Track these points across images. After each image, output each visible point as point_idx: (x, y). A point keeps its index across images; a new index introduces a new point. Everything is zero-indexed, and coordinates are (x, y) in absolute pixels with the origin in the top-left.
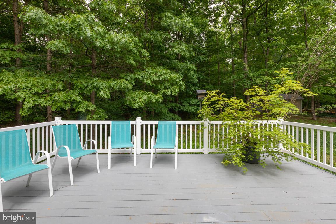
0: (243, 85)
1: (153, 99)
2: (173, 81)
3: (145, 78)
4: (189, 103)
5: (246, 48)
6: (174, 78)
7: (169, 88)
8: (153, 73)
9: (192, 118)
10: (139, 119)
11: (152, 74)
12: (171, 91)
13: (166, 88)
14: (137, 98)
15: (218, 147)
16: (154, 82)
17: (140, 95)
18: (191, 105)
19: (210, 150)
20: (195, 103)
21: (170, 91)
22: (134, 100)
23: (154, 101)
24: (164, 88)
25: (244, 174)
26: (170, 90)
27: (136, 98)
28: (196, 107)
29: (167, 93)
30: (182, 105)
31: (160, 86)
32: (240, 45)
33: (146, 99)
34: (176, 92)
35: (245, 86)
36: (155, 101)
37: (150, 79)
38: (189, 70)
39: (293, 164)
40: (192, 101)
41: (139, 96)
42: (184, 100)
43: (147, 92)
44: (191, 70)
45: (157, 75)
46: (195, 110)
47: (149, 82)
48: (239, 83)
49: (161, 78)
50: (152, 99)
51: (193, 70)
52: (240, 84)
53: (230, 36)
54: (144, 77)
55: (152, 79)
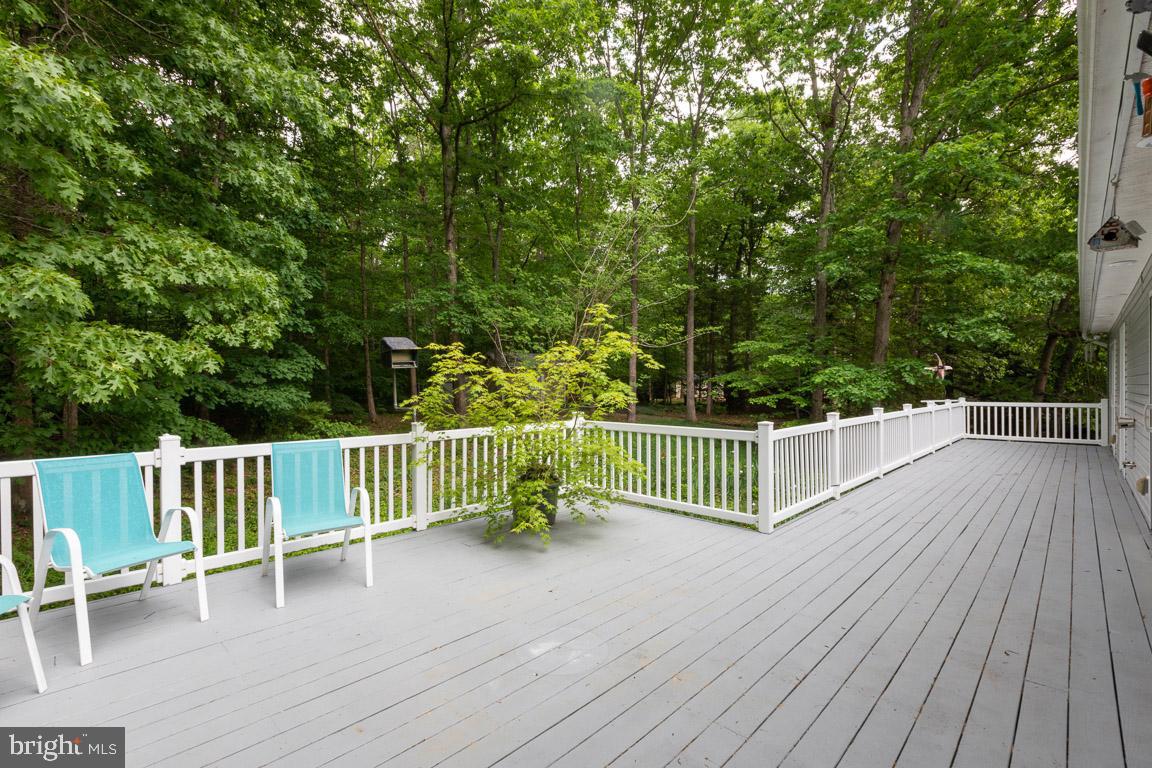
0: (450, 322)
1: (172, 363)
2: (250, 293)
3: (126, 271)
4: (267, 376)
5: (451, 214)
6: (256, 285)
7: (234, 319)
8: (162, 253)
9: (274, 432)
10: (170, 442)
11: (157, 257)
12: (246, 334)
13: (218, 318)
14: (96, 360)
15: (464, 503)
16: (168, 289)
17: (106, 343)
18: (273, 383)
19: (435, 516)
20: (290, 376)
21: (238, 332)
22: (81, 365)
23: (178, 370)
24: (210, 318)
25: (542, 551)
26: (241, 326)
27: (90, 357)
28: (293, 390)
29: (226, 340)
30: (234, 384)
31: (191, 308)
32: (423, 195)
33: (142, 359)
34: (267, 338)
35: (454, 326)
36: (182, 369)
37: (150, 275)
38: (282, 253)
39: (616, 511)
40: (280, 368)
41: (101, 347)
42: (244, 364)
43: (137, 333)
44: (289, 257)
45: (182, 265)
46: (291, 402)
47: (149, 290)
48: (439, 318)
49: (201, 281)
50: (169, 363)
51: (297, 258)
52: (442, 321)
53: (395, 159)
54: (122, 264)
55: (159, 277)
